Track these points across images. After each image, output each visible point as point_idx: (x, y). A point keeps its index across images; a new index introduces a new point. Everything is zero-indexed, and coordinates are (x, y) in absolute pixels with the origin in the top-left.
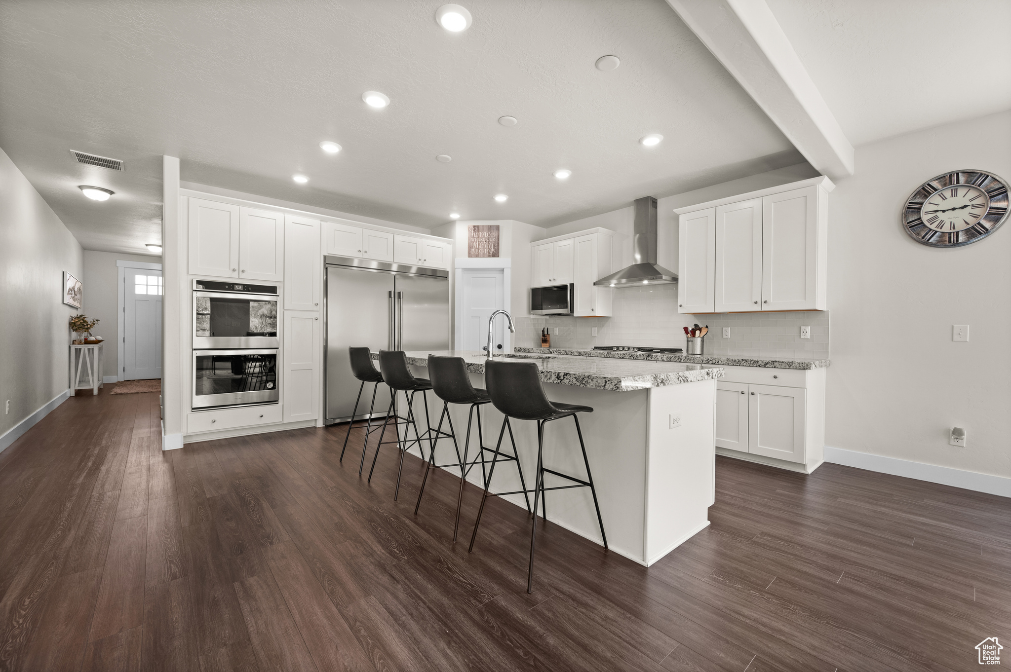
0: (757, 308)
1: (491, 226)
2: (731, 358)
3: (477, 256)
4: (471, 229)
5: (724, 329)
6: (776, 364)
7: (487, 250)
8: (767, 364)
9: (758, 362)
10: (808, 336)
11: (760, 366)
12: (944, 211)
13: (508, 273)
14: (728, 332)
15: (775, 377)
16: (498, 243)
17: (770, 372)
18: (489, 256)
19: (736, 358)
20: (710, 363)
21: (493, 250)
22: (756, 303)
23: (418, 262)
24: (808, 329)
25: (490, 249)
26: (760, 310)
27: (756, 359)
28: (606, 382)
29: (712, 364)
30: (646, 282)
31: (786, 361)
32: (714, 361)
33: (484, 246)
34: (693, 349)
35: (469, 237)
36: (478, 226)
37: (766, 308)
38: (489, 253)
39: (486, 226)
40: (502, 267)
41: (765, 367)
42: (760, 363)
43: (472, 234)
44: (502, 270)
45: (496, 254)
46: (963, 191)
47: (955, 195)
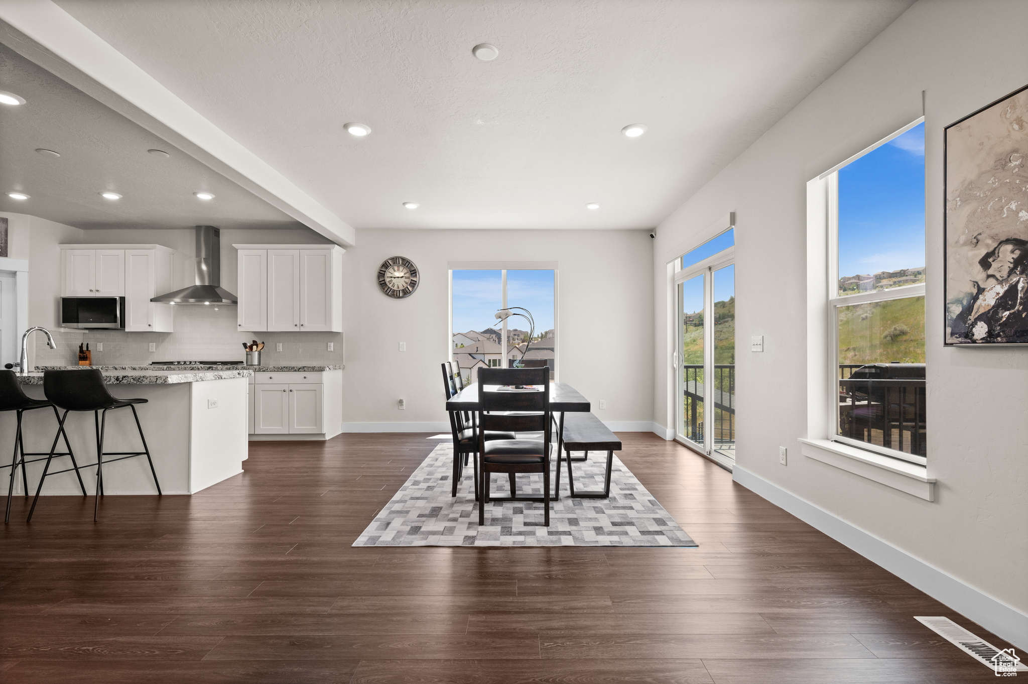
0: (297, 329)
2: (276, 366)
5: (277, 344)
6: (305, 368)
8: (300, 369)
9: (294, 368)
10: (332, 349)
11: (295, 371)
12: (395, 278)
13: (23, 277)
14: (280, 347)
15: (305, 378)
17: (303, 374)
19: (280, 366)
20: (261, 370)
22: (296, 325)
24: (332, 344)
26: (299, 331)
27: (293, 366)
28: (157, 379)
29: (263, 371)
30: (207, 303)
31: (311, 366)
32: (264, 369)
34: (252, 361)
37: (303, 329)
40: (13, 269)
41: (298, 371)
42: (295, 368)
44: (12, 274)
46: (401, 268)
47: (399, 270)
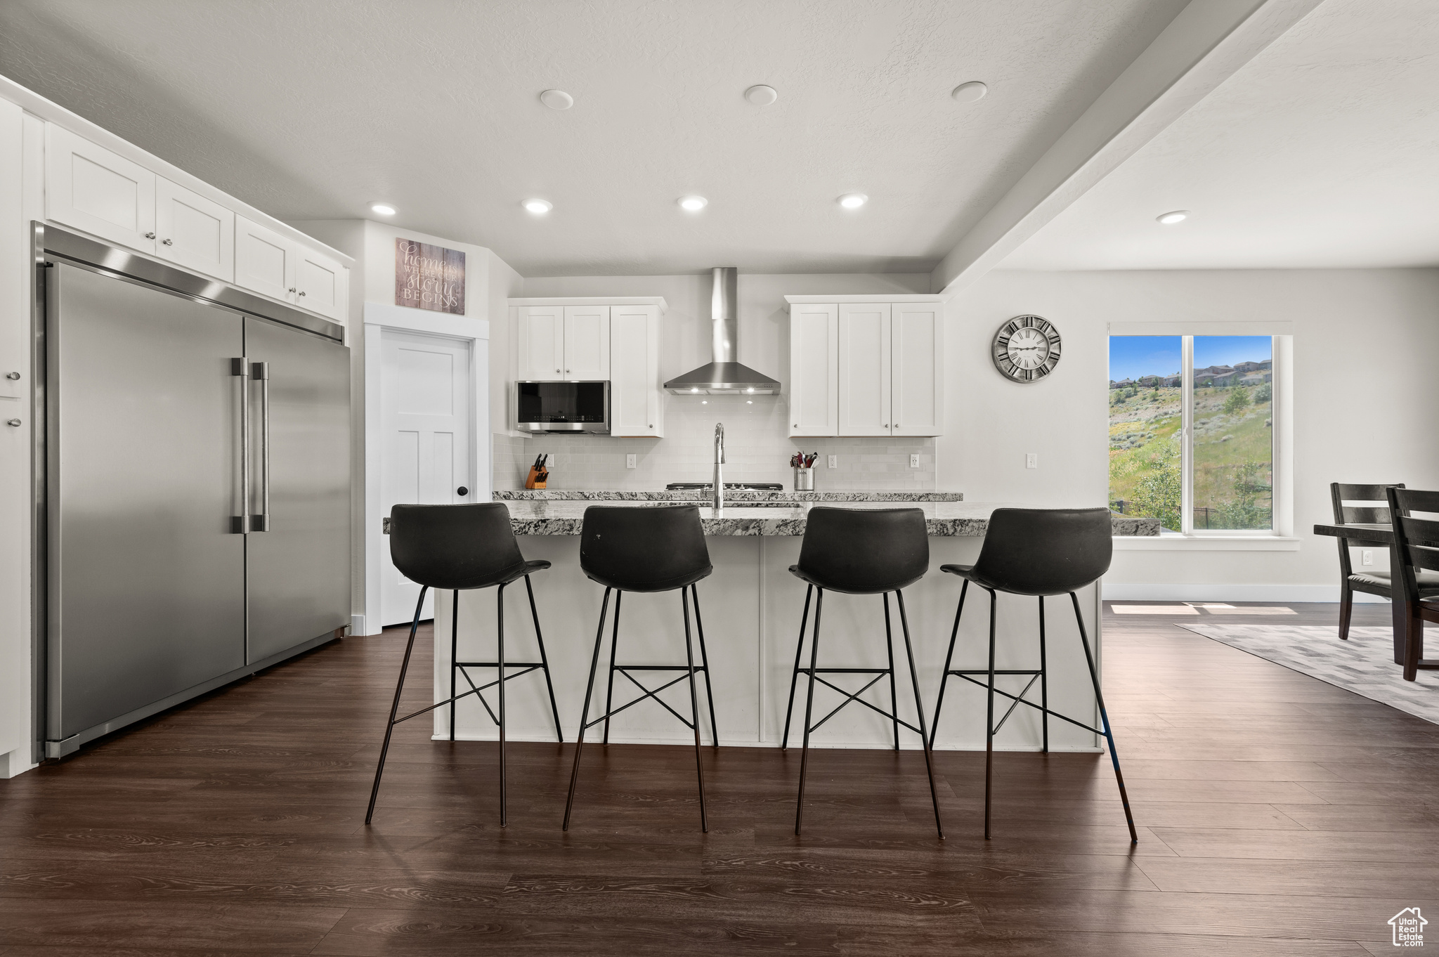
0: (887, 433)
1: (447, 250)
2: (881, 492)
3: (418, 305)
4: (403, 247)
5: (830, 457)
6: (930, 497)
7: (439, 297)
8: (921, 497)
10: (917, 465)
12: (1021, 349)
13: (481, 349)
14: (834, 461)
16: (463, 288)
18: (444, 310)
19: (887, 493)
20: (857, 499)
21: (452, 298)
22: (886, 426)
23: (287, 296)
24: (917, 457)
25: (445, 297)
26: (890, 435)
27: (909, 493)
29: (860, 501)
30: (751, 390)
31: (940, 493)
32: (862, 497)
33: (433, 290)
34: (805, 483)
35: (397, 263)
36: (419, 245)
37: (896, 433)
38: (444, 304)
39: (437, 248)
40: (470, 335)
41: (919, 501)
42: (914, 496)
43: (406, 259)
44: (469, 343)
45: (458, 309)
46: (1033, 334)
47: (1028, 336)
